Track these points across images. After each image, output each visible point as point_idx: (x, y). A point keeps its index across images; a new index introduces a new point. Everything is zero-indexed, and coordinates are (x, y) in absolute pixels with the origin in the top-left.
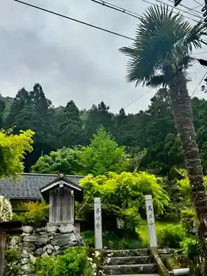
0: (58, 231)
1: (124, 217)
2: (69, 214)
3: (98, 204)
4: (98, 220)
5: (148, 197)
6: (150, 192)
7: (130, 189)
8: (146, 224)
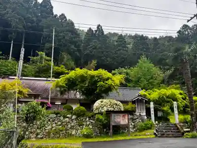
0: (140, 115)
1: (163, 111)
2: (143, 109)
3: (152, 105)
4: (152, 112)
5: (175, 103)
6: (176, 100)
7: (165, 98)
8: (174, 115)
